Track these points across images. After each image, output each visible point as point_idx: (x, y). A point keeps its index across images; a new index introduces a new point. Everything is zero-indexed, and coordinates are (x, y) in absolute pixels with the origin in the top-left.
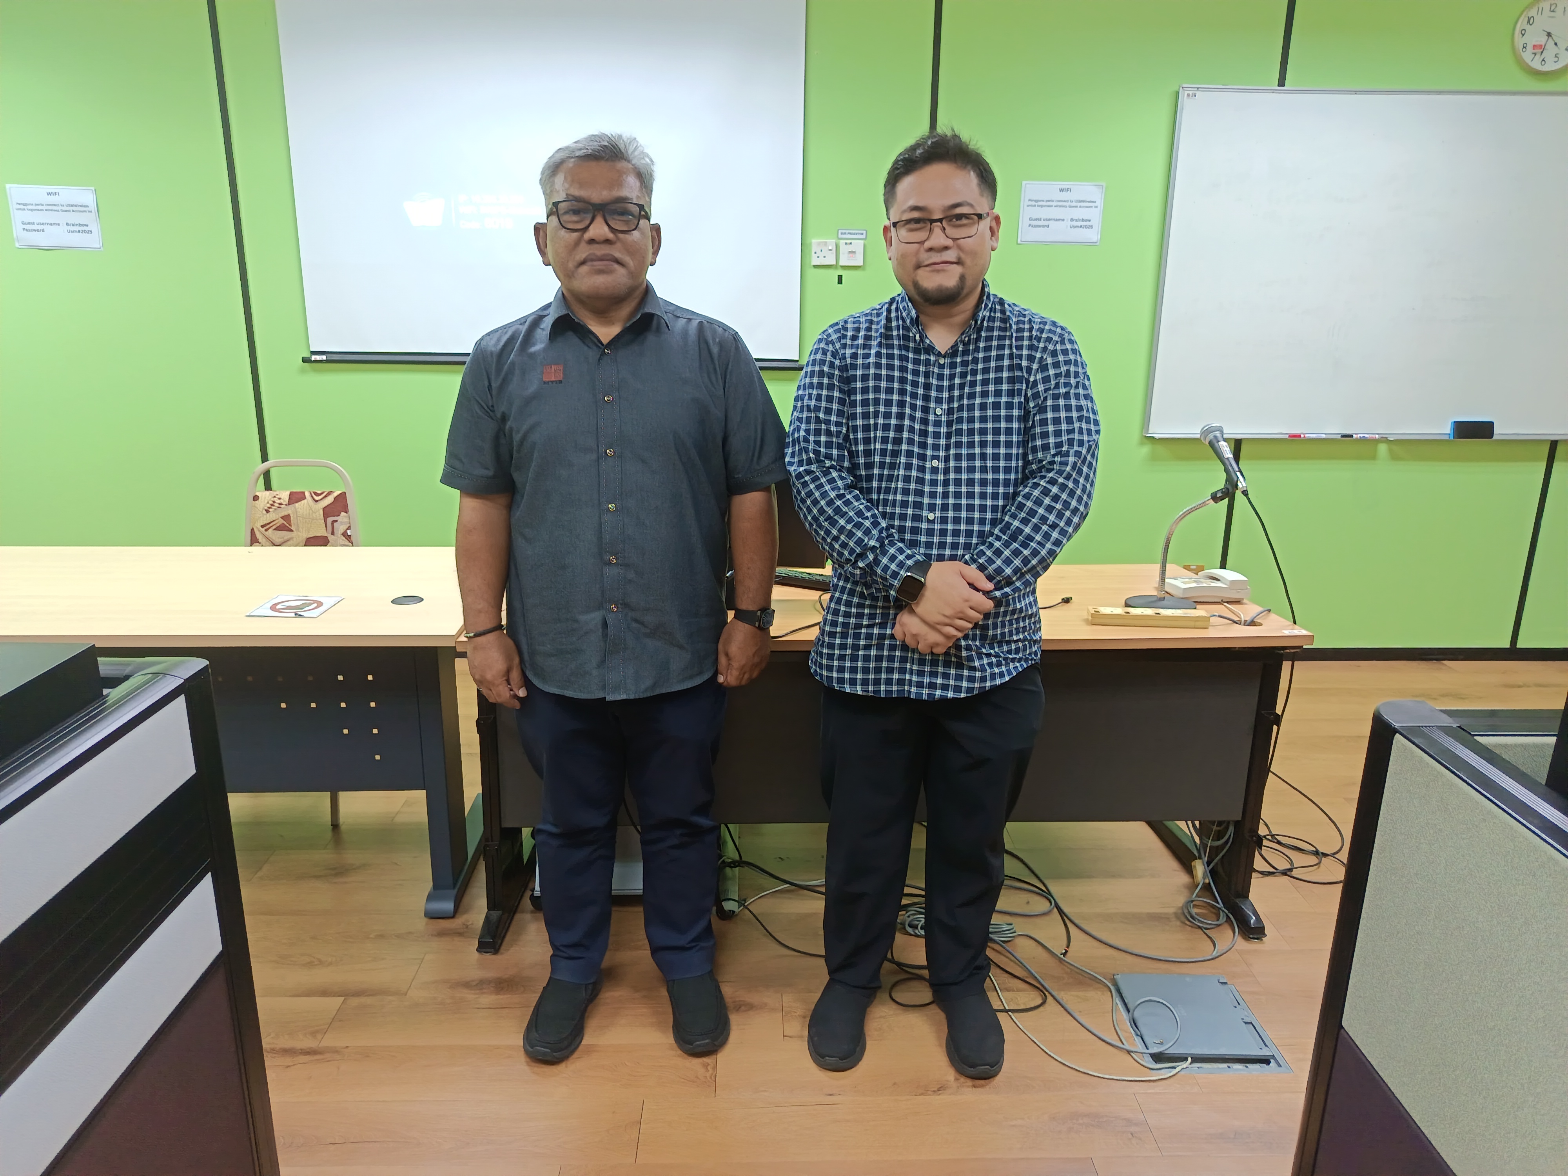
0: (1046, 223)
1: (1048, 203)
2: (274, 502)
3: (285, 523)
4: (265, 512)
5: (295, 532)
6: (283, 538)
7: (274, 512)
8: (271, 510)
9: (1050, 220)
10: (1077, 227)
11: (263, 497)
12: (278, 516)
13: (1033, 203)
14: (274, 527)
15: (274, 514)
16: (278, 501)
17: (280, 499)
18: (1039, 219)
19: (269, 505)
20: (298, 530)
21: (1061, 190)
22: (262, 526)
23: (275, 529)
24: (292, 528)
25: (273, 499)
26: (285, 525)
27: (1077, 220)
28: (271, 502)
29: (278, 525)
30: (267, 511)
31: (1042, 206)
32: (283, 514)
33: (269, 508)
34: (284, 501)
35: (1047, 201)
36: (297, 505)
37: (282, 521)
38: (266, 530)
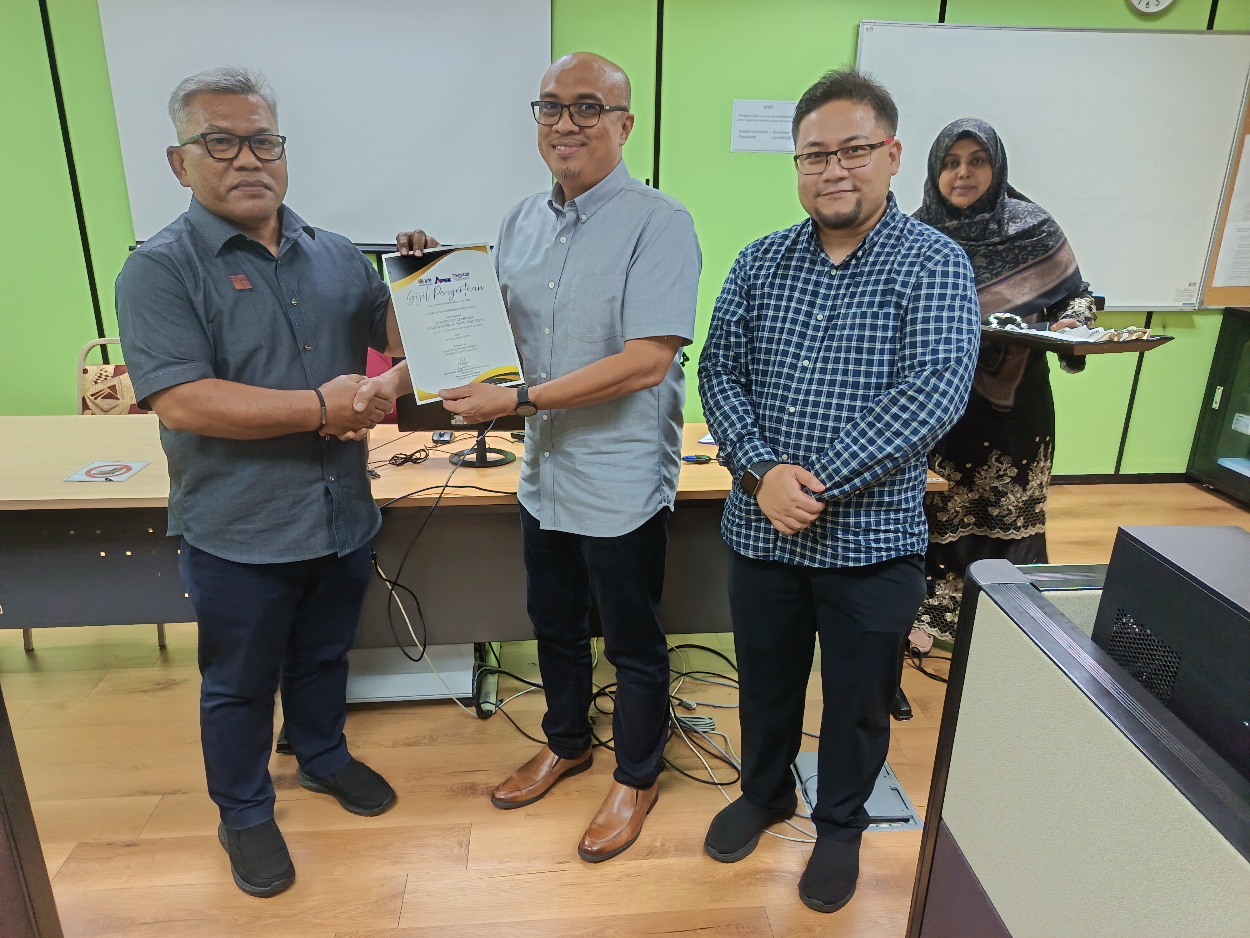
0: (753, 135)
1: (755, 118)
2: (101, 374)
3: (112, 392)
4: (93, 383)
5: (121, 400)
6: (110, 405)
7: (101, 382)
8: (98, 381)
9: (755, 132)
10: (778, 138)
11: (92, 370)
12: (105, 387)
13: (743, 118)
14: (102, 396)
15: (102, 385)
16: (105, 374)
17: (106, 371)
18: (748, 132)
19: (97, 377)
20: (123, 398)
21: (765, 107)
22: (92, 395)
23: (103, 398)
24: (118, 397)
25: (100, 372)
26: (112, 394)
27: (778, 133)
28: (99, 375)
29: (105, 394)
30: (96, 382)
31: (749, 120)
32: (109, 385)
33: (97, 379)
34: (110, 374)
35: (754, 116)
36: (121, 376)
37: (108, 391)
38: (95, 399)
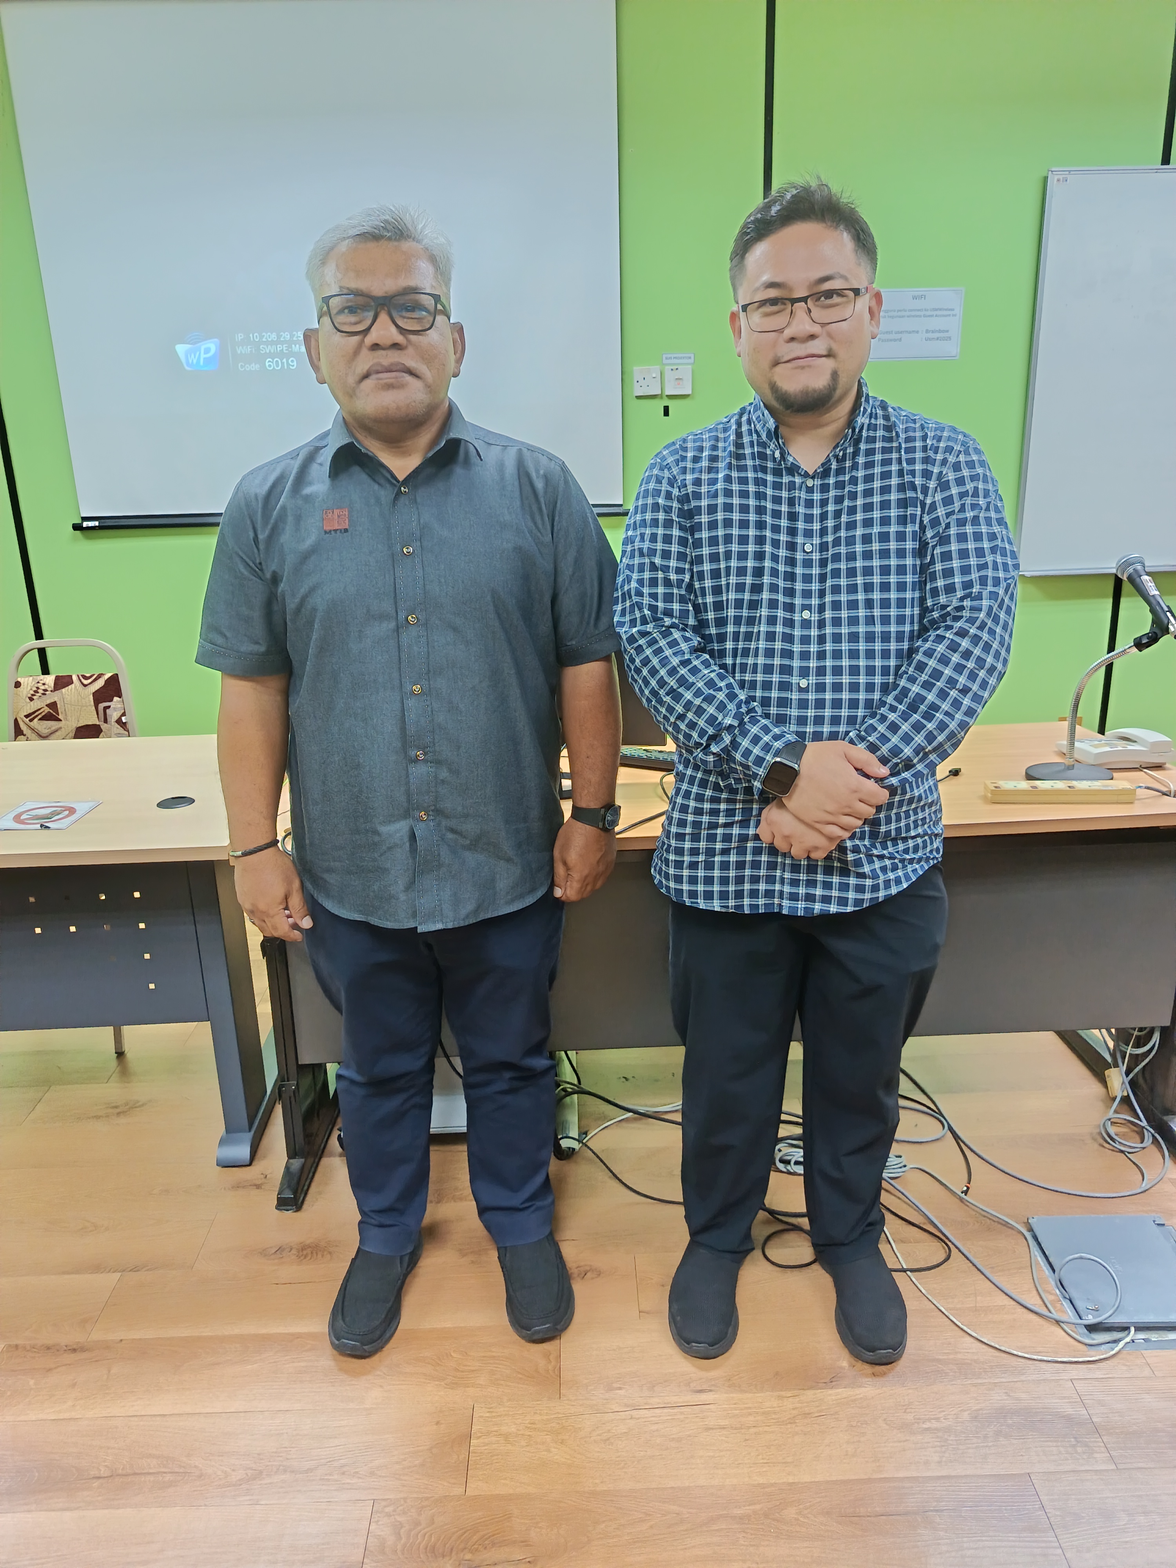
0: (898, 336)
1: (900, 314)
2: (39, 688)
3: (52, 711)
4: (28, 700)
5: (63, 722)
6: (50, 728)
7: (38, 699)
8: (34, 697)
9: (902, 332)
10: (934, 339)
11: (26, 683)
12: (43, 705)
14: (40, 717)
15: (39, 702)
16: (43, 687)
17: (44, 684)
18: (891, 332)
19: (33, 693)
20: (66, 719)
21: (915, 298)
22: (26, 716)
23: (40, 719)
24: (60, 717)
25: (37, 685)
26: (52, 714)
27: (933, 332)
29: (43, 714)
30: (31, 699)
31: (892, 317)
32: (48, 702)
33: (33, 695)
34: (50, 687)
35: (898, 311)
36: (63, 690)
37: (47, 710)
38: (31, 721)
